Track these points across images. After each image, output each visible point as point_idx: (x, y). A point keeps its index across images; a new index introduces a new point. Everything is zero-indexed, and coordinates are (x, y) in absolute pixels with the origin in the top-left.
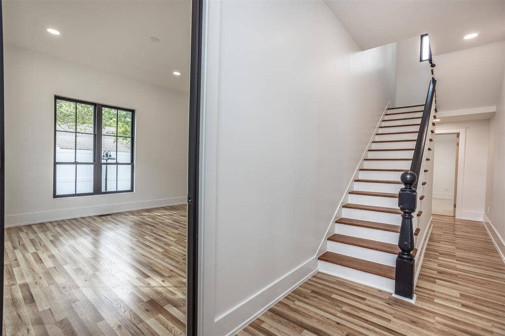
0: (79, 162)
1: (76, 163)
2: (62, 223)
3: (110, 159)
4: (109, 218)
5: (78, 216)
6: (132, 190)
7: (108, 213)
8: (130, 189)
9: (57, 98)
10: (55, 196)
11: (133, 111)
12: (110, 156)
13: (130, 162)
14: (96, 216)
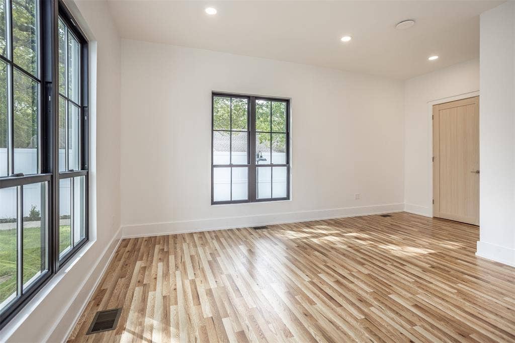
0: (234, 164)
1: (231, 166)
2: (219, 234)
3: (261, 160)
4: (265, 232)
5: (234, 227)
6: (288, 198)
7: (264, 224)
8: (285, 196)
9: (214, 94)
10: (213, 203)
11: (287, 101)
12: (261, 157)
13: (285, 163)
14: (251, 228)
